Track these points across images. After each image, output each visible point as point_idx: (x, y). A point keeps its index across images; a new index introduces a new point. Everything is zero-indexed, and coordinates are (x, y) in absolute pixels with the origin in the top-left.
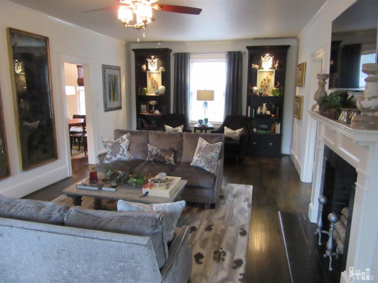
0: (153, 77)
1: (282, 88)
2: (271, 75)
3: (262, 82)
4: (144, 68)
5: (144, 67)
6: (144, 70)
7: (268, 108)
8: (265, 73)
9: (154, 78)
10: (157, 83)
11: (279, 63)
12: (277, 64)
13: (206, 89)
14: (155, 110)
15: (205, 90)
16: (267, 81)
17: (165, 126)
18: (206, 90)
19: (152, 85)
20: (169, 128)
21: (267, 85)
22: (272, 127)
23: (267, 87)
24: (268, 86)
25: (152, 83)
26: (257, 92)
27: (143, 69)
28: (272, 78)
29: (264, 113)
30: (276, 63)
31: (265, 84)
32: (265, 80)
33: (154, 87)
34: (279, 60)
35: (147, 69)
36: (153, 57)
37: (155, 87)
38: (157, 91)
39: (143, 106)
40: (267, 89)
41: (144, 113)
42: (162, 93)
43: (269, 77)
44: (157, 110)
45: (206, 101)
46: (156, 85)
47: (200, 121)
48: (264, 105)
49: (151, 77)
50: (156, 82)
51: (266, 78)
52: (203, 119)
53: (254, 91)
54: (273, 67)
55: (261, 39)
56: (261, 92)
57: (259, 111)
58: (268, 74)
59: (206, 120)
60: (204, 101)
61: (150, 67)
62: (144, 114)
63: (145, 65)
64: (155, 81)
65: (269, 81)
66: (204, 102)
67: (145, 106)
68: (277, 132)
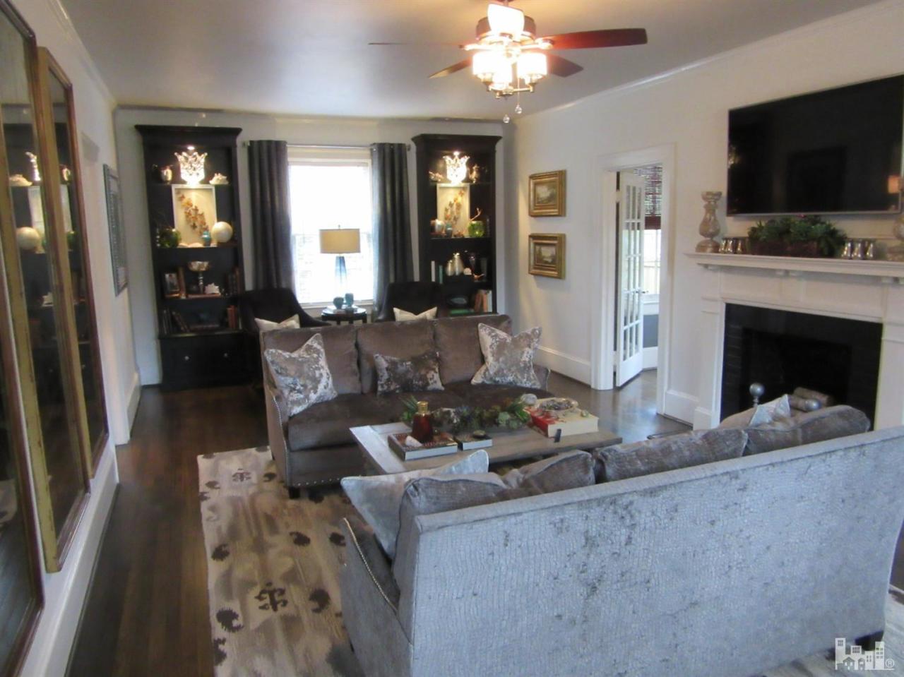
0: (190, 199)
1: (488, 220)
2: (461, 194)
3: (446, 210)
4: (166, 177)
5: (168, 173)
6: (167, 181)
7: (466, 263)
8: (452, 191)
9: (195, 204)
10: (202, 215)
11: (479, 171)
12: (475, 173)
13: (339, 226)
14: (206, 283)
15: (337, 228)
16: (455, 206)
17: (258, 320)
18: (339, 230)
19: (188, 221)
20: (267, 325)
21: (455, 214)
22: (477, 300)
23: (456, 219)
24: (458, 218)
25: (188, 215)
26: (442, 229)
27: (164, 178)
28: (465, 202)
29: (457, 273)
30: (471, 172)
31: (452, 213)
32: (451, 205)
33: (194, 227)
34: (478, 165)
35: (177, 178)
36: (191, 148)
37: (197, 224)
38: (206, 236)
39: (170, 276)
40: (456, 224)
41: (177, 295)
42: (226, 238)
43: (460, 199)
44: (213, 284)
45: (342, 255)
46: (199, 219)
47: (338, 302)
48: (457, 255)
49: (185, 201)
50: (200, 212)
51: (453, 202)
52: (343, 296)
53: (437, 227)
54: (468, 180)
55: (446, 121)
56: (449, 229)
57: (449, 268)
58: (457, 192)
59: (350, 298)
60: (338, 255)
61: (184, 175)
62: (177, 297)
63: (168, 167)
64: (196, 210)
65: (459, 206)
66: (337, 257)
67: (174, 275)
68: (487, 309)
